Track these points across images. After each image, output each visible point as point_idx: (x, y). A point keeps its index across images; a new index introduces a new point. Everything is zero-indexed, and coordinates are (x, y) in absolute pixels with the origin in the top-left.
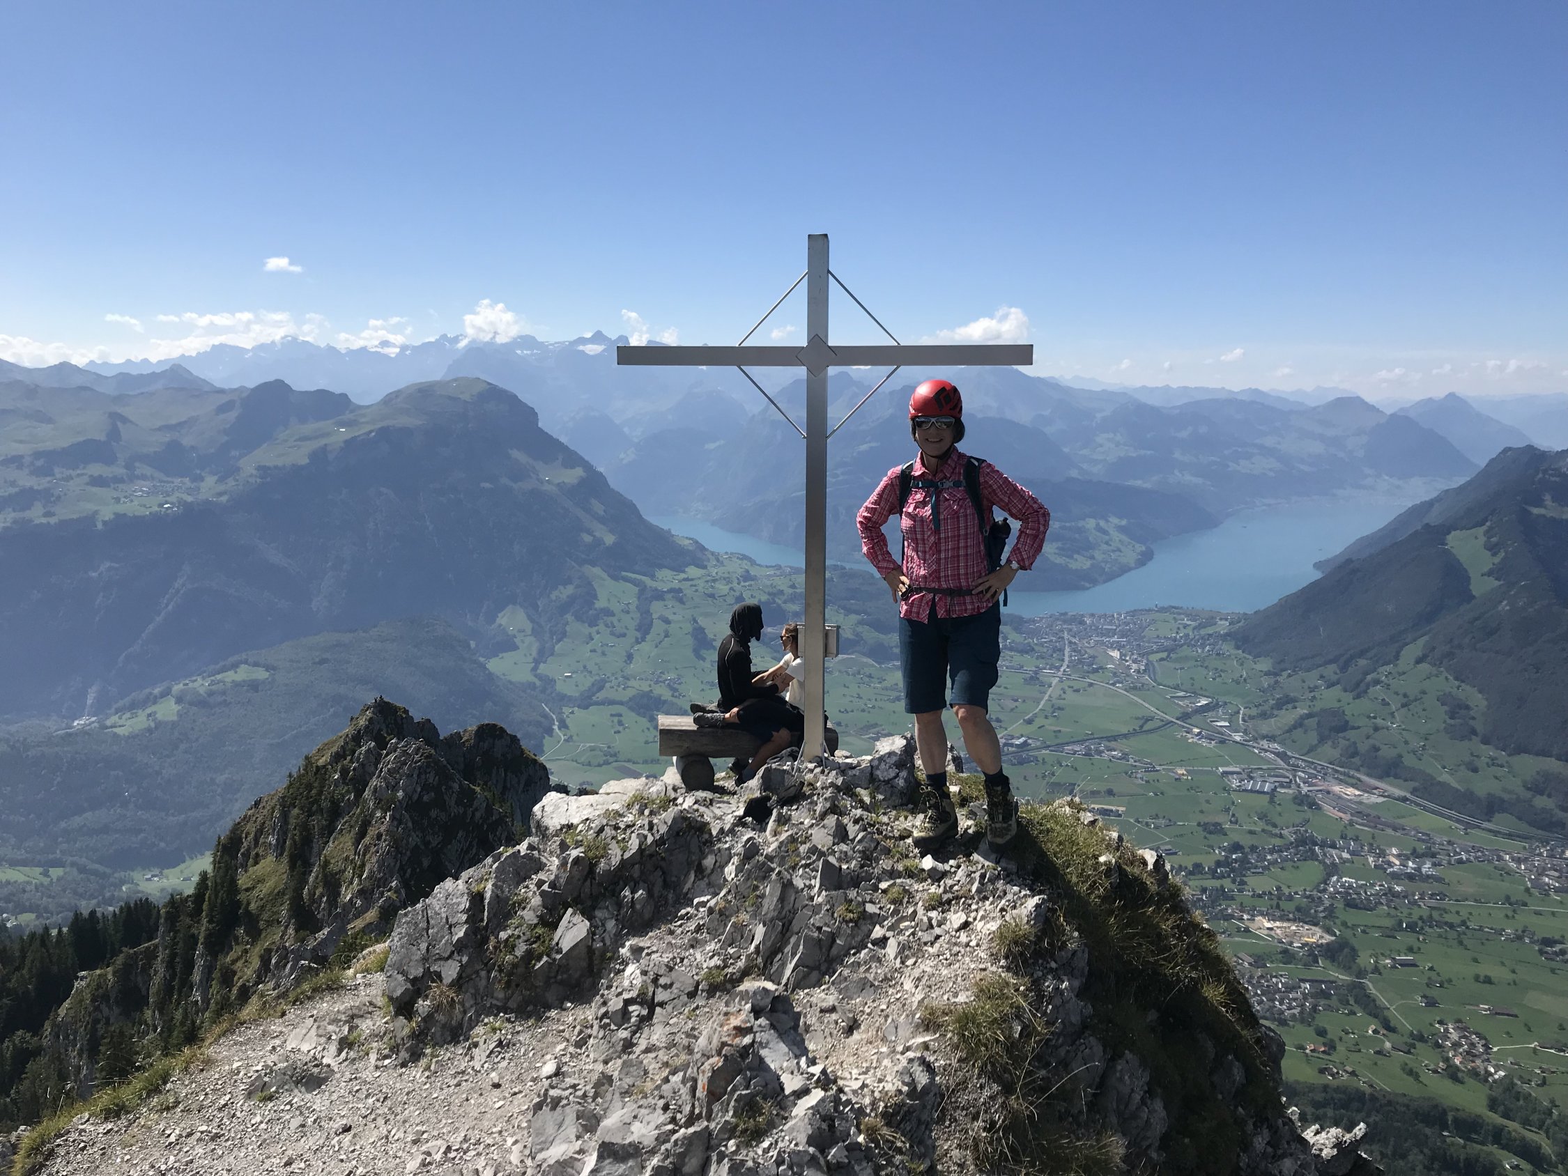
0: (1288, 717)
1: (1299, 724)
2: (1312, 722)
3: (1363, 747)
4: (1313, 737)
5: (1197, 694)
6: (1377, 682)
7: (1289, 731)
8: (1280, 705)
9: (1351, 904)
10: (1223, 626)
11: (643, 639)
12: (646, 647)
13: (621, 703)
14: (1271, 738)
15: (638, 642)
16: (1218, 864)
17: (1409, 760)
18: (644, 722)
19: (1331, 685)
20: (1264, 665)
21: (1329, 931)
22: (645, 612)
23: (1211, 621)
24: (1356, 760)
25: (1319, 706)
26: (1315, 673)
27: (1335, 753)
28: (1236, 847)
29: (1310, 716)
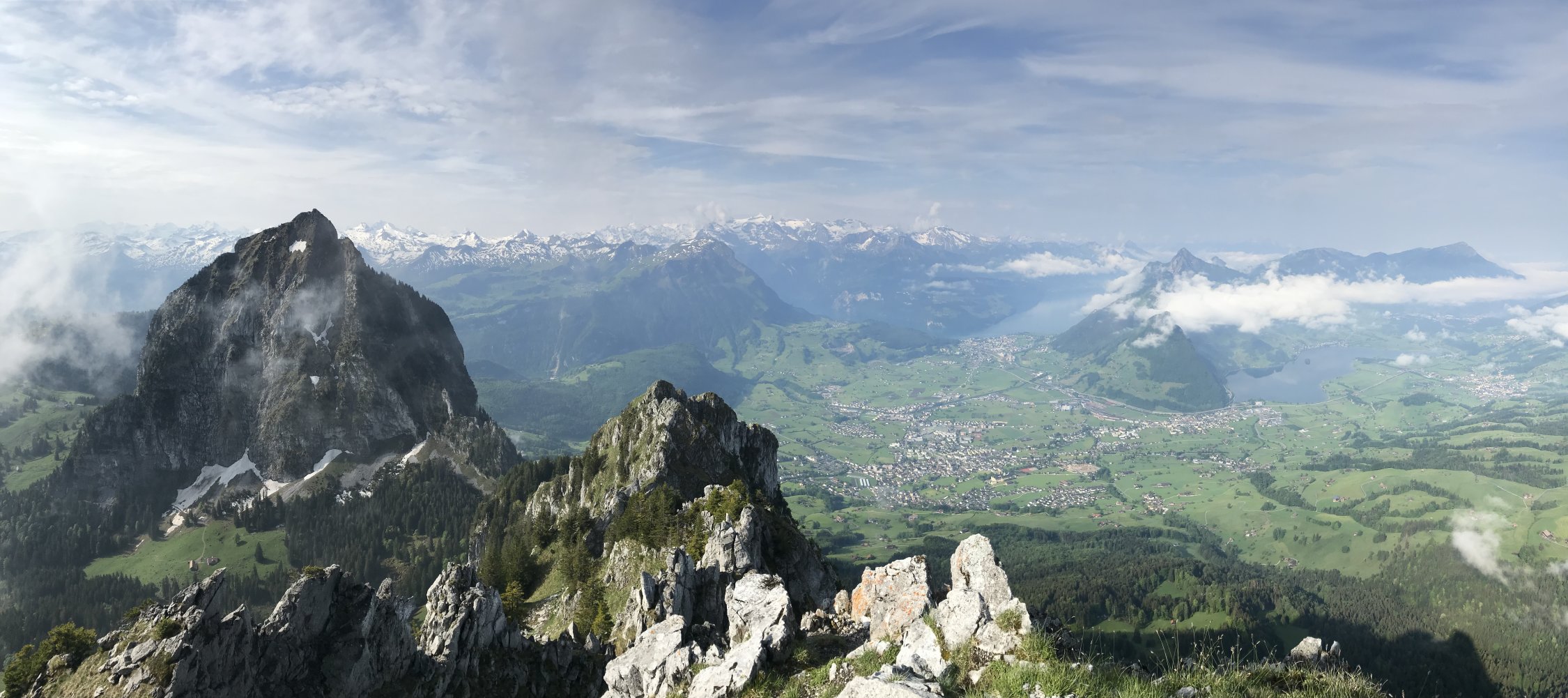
0: (1076, 377)
1: (1081, 380)
2: (1085, 378)
3: (1106, 387)
4: (1087, 385)
5: (1037, 371)
6: (1110, 360)
7: (1077, 383)
8: (1073, 372)
9: (1105, 452)
10: (1048, 341)
11: (781, 354)
12: (783, 357)
13: (771, 383)
14: (1070, 387)
15: (778, 355)
16: (1051, 443)
17: (1125, 391)
18: (781, 392)
19: (1091, 362)
20: (1066, 355)
21: (1098, 465)
22: (782, 342)
23: (1042, 338)
24: (1104, 393)
25: (1088, 371)
26: (1086, 358)
27: (1095, 391)
28: (1058, 435)
29: (1085, 376)
